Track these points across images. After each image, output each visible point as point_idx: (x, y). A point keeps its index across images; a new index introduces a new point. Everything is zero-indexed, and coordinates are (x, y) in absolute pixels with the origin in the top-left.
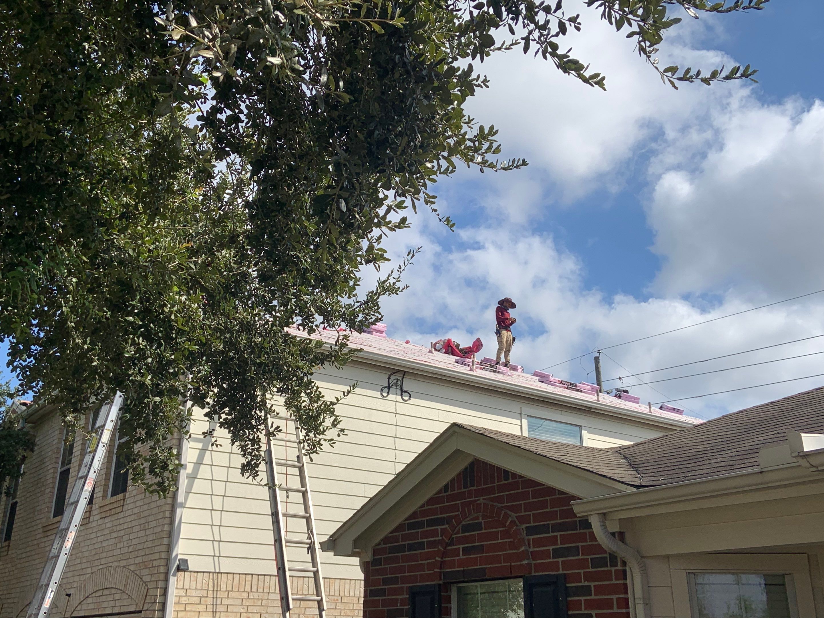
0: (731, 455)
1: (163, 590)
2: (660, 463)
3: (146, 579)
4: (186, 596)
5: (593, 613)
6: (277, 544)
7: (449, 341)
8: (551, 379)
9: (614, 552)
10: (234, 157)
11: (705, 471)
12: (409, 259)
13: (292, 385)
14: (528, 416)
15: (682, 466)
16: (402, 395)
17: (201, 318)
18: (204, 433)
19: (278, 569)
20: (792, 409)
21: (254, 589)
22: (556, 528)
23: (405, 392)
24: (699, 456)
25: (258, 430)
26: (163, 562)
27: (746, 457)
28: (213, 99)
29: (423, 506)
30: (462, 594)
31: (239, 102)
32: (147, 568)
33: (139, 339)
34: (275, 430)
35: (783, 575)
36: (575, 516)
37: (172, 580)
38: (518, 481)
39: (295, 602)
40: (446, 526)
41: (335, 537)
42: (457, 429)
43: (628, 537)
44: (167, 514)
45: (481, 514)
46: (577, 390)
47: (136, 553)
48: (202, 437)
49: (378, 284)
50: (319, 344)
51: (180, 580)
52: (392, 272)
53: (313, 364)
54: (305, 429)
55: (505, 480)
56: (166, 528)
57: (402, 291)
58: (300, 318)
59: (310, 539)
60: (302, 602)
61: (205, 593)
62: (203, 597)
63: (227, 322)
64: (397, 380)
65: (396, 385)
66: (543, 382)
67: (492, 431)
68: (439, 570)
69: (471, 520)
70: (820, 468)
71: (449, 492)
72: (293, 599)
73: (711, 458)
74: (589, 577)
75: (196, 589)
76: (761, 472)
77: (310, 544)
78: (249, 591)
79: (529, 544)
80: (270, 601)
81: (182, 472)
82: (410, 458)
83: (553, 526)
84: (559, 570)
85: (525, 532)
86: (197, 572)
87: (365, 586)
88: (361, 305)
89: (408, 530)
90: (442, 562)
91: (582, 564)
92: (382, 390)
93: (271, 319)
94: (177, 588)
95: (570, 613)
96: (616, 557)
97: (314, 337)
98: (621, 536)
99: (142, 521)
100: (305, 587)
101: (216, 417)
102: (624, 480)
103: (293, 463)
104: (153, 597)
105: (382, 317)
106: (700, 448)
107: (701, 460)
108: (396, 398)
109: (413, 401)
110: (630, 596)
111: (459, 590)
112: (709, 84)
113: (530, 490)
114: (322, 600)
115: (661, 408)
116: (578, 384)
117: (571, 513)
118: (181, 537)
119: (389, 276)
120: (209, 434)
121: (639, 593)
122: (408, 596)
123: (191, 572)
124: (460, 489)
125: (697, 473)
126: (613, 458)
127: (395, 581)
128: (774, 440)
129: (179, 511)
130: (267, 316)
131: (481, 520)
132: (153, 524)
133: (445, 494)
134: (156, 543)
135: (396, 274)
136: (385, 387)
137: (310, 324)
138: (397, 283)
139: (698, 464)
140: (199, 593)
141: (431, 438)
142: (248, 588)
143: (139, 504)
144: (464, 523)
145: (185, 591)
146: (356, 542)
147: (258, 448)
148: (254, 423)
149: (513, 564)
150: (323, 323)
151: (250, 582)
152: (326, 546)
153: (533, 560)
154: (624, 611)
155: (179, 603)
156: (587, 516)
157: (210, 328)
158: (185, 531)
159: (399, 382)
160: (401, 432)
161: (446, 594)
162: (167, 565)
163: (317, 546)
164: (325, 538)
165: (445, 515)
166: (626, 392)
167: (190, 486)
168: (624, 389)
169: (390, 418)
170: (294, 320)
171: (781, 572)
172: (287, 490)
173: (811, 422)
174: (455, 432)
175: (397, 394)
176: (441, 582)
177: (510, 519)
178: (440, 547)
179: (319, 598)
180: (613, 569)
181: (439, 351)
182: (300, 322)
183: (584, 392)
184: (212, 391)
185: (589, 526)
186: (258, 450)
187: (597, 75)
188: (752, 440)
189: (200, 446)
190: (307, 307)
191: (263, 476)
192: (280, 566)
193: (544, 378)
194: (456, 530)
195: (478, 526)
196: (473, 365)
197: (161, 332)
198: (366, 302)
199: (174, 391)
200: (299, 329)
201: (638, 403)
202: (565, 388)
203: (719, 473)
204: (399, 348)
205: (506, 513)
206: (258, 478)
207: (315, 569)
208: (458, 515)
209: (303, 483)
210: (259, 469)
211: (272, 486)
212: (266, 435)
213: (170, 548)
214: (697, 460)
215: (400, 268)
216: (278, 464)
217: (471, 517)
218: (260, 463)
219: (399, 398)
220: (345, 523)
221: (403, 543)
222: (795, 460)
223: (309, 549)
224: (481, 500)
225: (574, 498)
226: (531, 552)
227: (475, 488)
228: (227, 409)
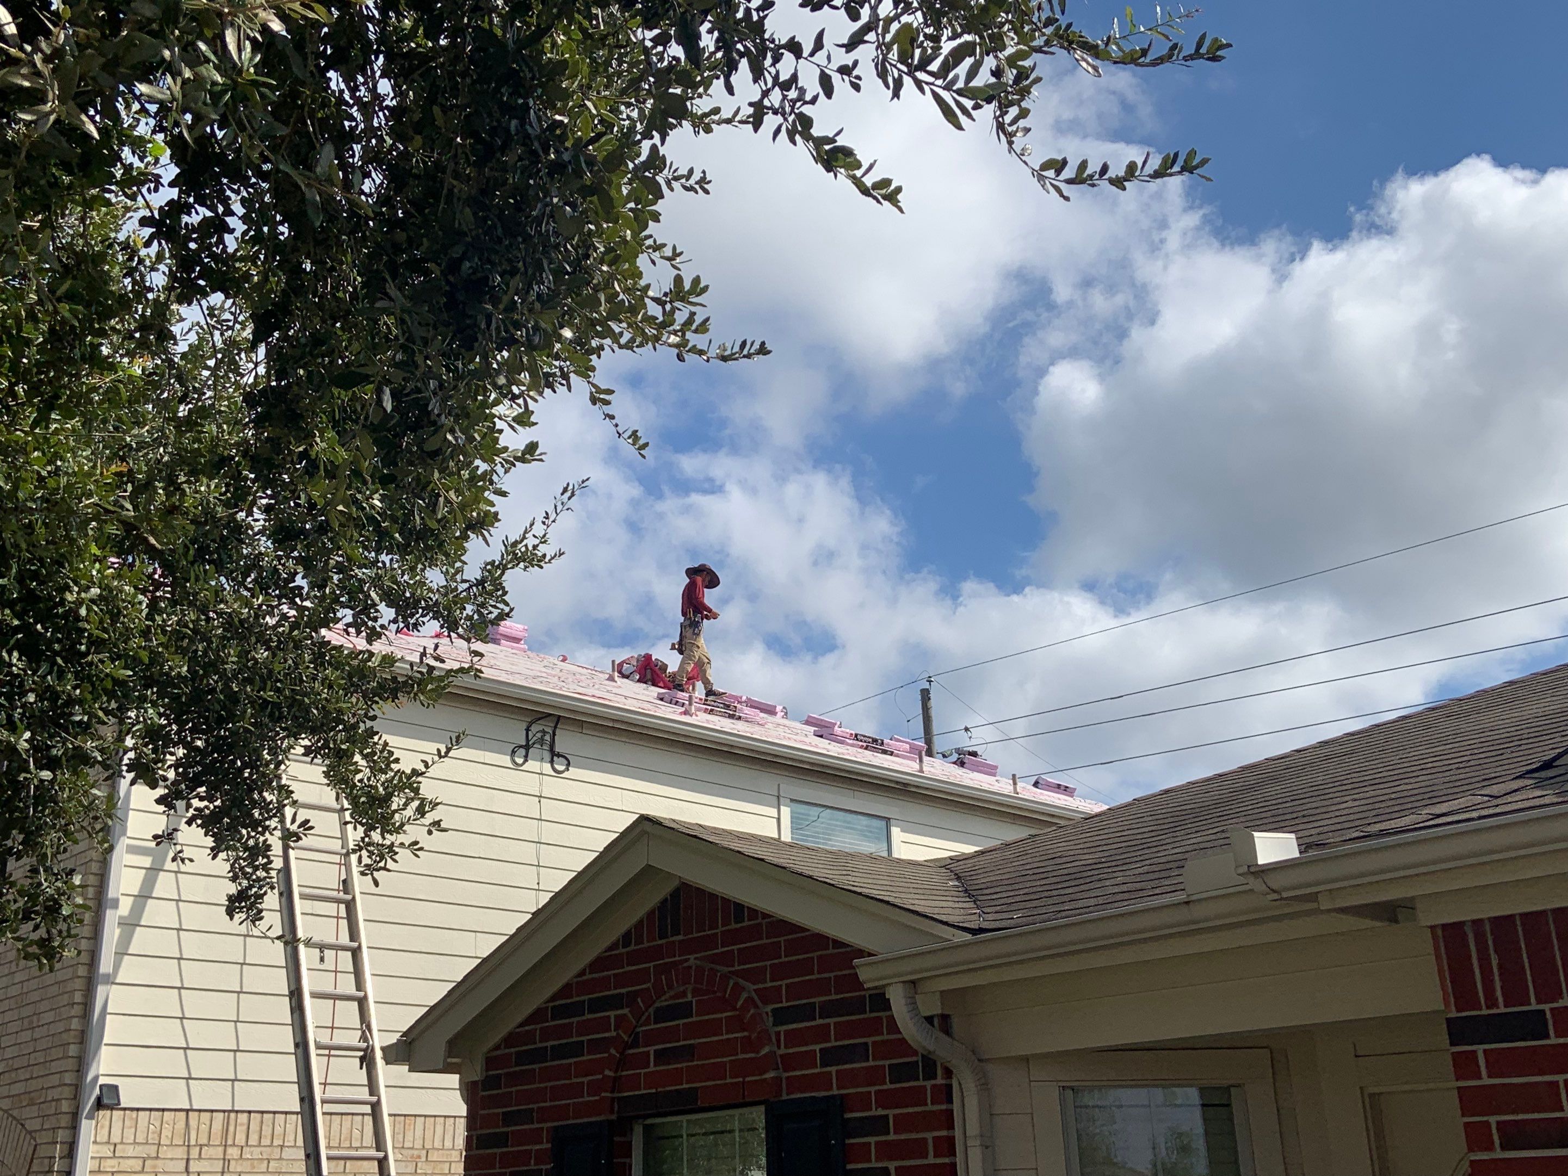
0: (1140, 870)
1: (66, 1147)
2: (1017, 887)
3: (32, 1125)
4: (114, 1157)
5: (892, 1166)
6: (300, 1051)
7: (648, 657)
8: (837, 730)
9: (930, 1052)
10: (217, 298)
11: (1092, 902)
12: (565, 500)
13: (335, 741)
14: (792, 800)
15: (1055, 893)
16: (552, 762)
17: (144, 614)
18: (156, 837)
19: (302, 1100)
20: (1251, 788)
21: (253, 1140)
22: (828, 1010)
23: (559, 755)
24: (1085, 874)
25: (266, 828)
26: (67, 1092)
27: (1163, 874)
28: (172, 184)
29: (582, 973)
30: (653, 1140)
31: (228, 193)
32: (34, 1104)
33: (10, 655)
34: (299, 827)
35: (1227, 1089)
36: (858, 985)
37: (86, 1126)
38: (760, 924)
39: (334, 1163)
40: (626, 1011)
41: (412, 1036)
42: (647, 826)
43: (956, 1023)
44: (78, 997)
45: (690, 987)
46: (884, 752)
47: (13, 1075)
48: (153, 844)
49: (503, 549)
50: (389, 660)
51: (102, 1127)
52: (532, 525)
53: (376, 699)
54: (363, 825)
55: (736, 922)
56: (75, 1024)
57: (550, 562)
58: (349, 612)
59: (366, 1040)
60: (349, 1163)
61: (152, 1151)
62: (149, 1158)
63: (198, 619)
64: (544, 732)
65: (541, 741)
66: (821, 736)
67: (715, 831)
68: (608, 1095)
69: (672, 998)
70: (1285, 895)
71: (632, 947)
72: (329, 1158)
73: (1105, 876)
74: (885, 1099)
75: (135, 1143)
76: (1187, 903)
77: (365, 1050)
78: (243, 1143)
79: (778, 1041)
80: (284, 1163)
81: (109, 914)
82: (559, 881)
83: (823, 1005)
84: (831, 1088)
85: (771, 1019)
86: (138, 1110)
87: (469, 1128)
88: (471, 587)
89: (553, 1019)
90: (615, 1078)
91: (873, 1076)
92: (513, 752)
93: (293, 613)
94: (95, 1142)
95: (849, 1167)
96: (935, 1063)
97: (379, 647)
98: (943, 1023)
99: (26, 1011)
100: (356, 1133)
101: (181, 804)
102: (950, 919)
103: (335, 894)
104: (46, 1161)
105: (512, 610)
106: (1089, 858)
107: (1088, 880)
108: (541, 768)
109: (573, 772)
110: (958, 1133)
111: (648, 1129)
112: (1124, 189)
113: (782, 939)
114: (386, 1157)
115: (1036, 784)
116: (886, 741)
117: (854, 982)
118: (105, 1041)
119: (526, 532)
120: (166, 838)
121: (973, 1128)
122: (549, 1145)
123: (125, 1109)
124: (654, 940)
125: (1080, 904)
126: (937, 879)
127: (526, 1116)
128: (1216, 843)
129: (101, 990)
130: (285, 608)
131: (689, 997)
132: (48, 1017)
133: (624, 950)
134: (56, 1053)
135: (539, 529)
136: (521, 747)
137: (370, 623)
138: (541, 547)
139: (1083, 888)
140: (141, 1151)
141: (601, 842)
142: (240, 1139)
143: (19, 977)
144: (657, 1005)
145: (112, 1148)
146: (453, 1046)
147: (266, 864)
148: (256, 815)
149: (748, 1079)
150: (395, 621)
151: (245, 1127)
152: (395, 1054)
153: (785, 1070)
154: (947, 1160)
155: (99, 1171)
156: (884, 986)
157: (164, 632)
158: (113, 1030)
159: (547, 738)
160: (550, 833)
161: (622, 1139)
162: (75, 1098)
163: (379, 1054)
164: (393, 1039)
165: (623, 991)
166: (974, 754)
167: (126, 940)
168: (971, 749)
169: (529, 806)
170: (339, 615)
171: (1225, 1083)
172: (322, 947)
173: (1280, 811)
174: (644, 833)
175: (542, 760)
176: (614, 1117)
177: (744, 995)
178: (613, 1051)
179: (381, 1154)
180: (929, 1084)
181: (627, 677)
182: (349, 619)
183: (897, 756)
184: (172, 754)
185: (886, 1005)
186: (265, 867)
187: (886, 183)
188: (1178, 844)
189: (147, 862)
190: (362, 591)
191: (272, 920)
192: (305, 1094)
193: (824, 730)
194: (644, 1018)
195: (685, 1010)
196: (690, 704)
197: (59, 641)
198: (481, 583)
199: (80, 758)
200: (348, 634)
201: (994, 775)
202: (861, 747)
203: (1116, 905)
204: (550, 671)
205: (736, 984)
206: (263, 925)
207: (374, 1099)
208: (648, 989)
209: (354, 934)
210: (264, 906)
211: (290, 940)
212: (282, 839)
213: (82, 1063)
214: (1082, 881)
215: (547, 518)
216: (303, 897)
217: (672, 993)
218: (265, 893)
219: (547, 768)
220: (433, 1008)
221: (544, 1044)
222: (1242, 880)
223: (362, 1059)
224: (692, 959)
225: (861, 953)
226: (781, 1056)
227: (680, 937)
228: (204, 789)
